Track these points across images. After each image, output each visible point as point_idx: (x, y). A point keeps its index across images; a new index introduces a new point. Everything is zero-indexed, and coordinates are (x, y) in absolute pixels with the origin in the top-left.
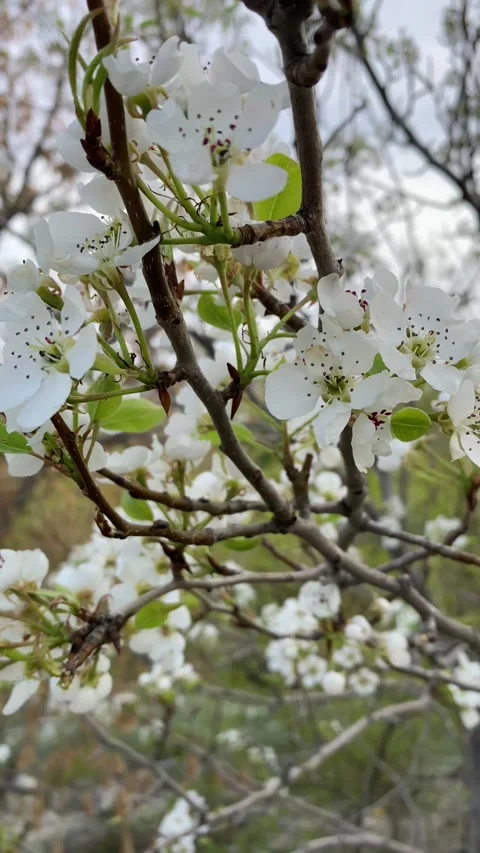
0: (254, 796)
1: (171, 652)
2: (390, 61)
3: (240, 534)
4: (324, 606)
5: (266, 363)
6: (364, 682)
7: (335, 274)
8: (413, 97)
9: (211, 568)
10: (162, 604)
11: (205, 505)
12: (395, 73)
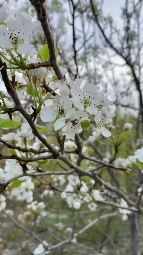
0: (63, 242)
1: (29, 196)
2: (105, 23)
3: (42, 159)
4: (74, 182)
5: (45, 106)
6: (92, 206)
7: (63, 80)
8: (112, 34)
9: (38, 170)
10: (19, 180)
11: (32, 150)
12: (106, 26)
